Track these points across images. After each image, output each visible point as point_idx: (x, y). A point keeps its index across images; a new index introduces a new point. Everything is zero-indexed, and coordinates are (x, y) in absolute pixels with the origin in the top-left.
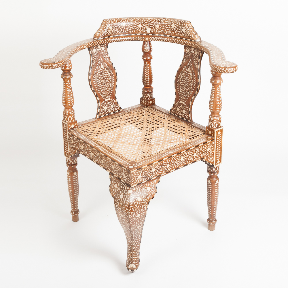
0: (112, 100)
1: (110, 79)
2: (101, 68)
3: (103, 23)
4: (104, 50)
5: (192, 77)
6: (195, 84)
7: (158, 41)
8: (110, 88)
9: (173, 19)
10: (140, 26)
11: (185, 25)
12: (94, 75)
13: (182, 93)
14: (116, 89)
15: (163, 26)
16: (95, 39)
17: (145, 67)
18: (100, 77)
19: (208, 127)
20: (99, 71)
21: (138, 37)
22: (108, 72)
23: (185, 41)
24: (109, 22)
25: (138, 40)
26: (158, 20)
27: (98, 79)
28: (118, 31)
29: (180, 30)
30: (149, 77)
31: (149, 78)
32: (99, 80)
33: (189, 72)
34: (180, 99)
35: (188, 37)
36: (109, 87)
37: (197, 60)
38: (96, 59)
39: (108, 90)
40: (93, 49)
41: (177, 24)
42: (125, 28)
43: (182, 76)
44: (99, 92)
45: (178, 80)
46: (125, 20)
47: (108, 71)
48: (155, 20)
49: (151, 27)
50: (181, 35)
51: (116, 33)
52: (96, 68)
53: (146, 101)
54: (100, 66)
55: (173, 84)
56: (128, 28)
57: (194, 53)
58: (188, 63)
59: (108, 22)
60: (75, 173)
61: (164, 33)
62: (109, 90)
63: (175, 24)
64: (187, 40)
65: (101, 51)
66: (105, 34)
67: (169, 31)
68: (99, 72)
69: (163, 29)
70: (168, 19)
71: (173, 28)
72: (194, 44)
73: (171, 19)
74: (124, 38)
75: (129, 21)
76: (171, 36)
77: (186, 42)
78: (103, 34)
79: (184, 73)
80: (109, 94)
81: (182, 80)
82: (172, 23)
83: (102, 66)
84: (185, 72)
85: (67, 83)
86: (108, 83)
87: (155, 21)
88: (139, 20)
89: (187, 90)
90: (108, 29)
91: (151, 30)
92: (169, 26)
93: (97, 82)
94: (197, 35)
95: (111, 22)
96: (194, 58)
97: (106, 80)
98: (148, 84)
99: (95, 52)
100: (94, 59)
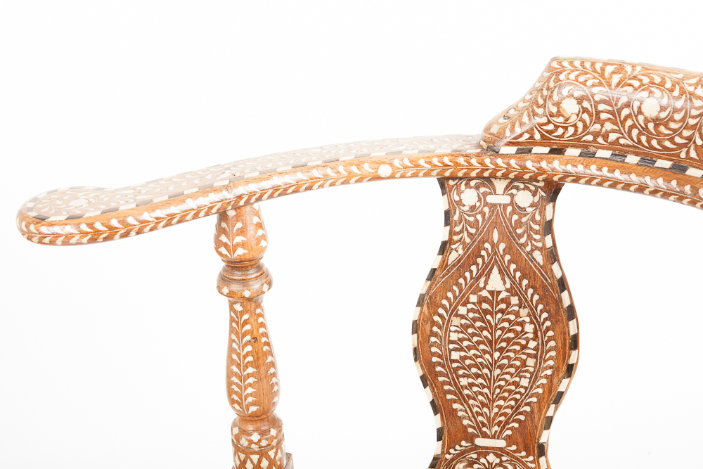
0: (518, 451)
1: (529, 355)
2: (488, 288)
4: (530, 210)
12: (441, 311)
18: (473, 327)
20: (473, 298)
27: (461, 336)
28: (613, 131)
32: (461, 340)
36: (513, 388)
38: (468, 240)
39: (504, 399)
40: (463, 187)
42: (656, 126)
44: (449, 392)
46: (668, 85)
47: (524, 312)
54: (483, 280)
56: (674, 131)
59: (562, 77)
62: (513, 403)
65: (509, 209)
66: (531, 131)
68: (470, 306)
74: (637, 178)
78: (518, 130)
80: (507, 422)
83: (496, 282)
86: (512, 370)
93: (451, 346)
95: (581, 79)
97: (501, 350)
99: (473, 208)
100: (456, 238)
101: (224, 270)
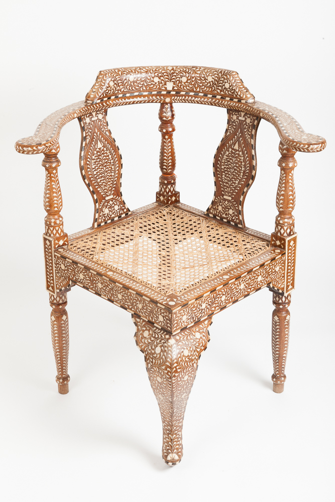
0: (116, 197)
1: (112, 165)
2: (98, 147)
3: (100, 76)
4: (102, 120)
5: (242, 158)
6: (248, 168)
7: (185, 102)
8: (112, 179)
9: (209, 68)
10: (156, 80)
11: (228, 77)
12: (88, 160)
13: (227, 183)
14: (122, 180)
15: (194, 79)
16: (88, 102)
17: (165, 144)
18: (97, 161)
19: (274, 235)
20: (95, 152)
21: (154, 97)
22: (109, 154)
23: (229, 103)
24: (110, 75)
25: (154, 101)
26: (185, 69)
27: (95, 166)
28: (123, 88)
29: (221, 85)
30: (171, 159)
31: (170, 161)
33: (237, 151)
34: (223, 193)
35: (235, 96)
36: (111, 177)
37: (250, 131)
38: (90, 134)
39: (109, 182)
40: (85, 118)
41: (216, 75)
42: (134, 83)
43: (225, 157)
44: (96, 185)
45: (219, 162)
46: (134, 71)
47: (108, 152)
48: (179, 70)
49: (174, 80)
50: (222, 93)
51: (119, 92)
52: (91, 148)
53: (166, 197)
54: (96, 145)
55: (211, 170)
56: (138, 83)
57: (245, 121)
58: (236, 137)
59: (107, 75)
60: (64, 318)
61: (195, 90)
62: (112, 182)
63: (213, 77)
64: (232, 100)
65: (98, 121)
66: (103, 94)
67: (203, 87)
68: (95, 155)
69: (193, 83)
70: (200, 68)
71: (210, 82)
72: (246, 108)
73: (205, 68)
74: (132, 100)
75: (138, 72)
76: (206, 95)
77: (232, 103)
78: (100, 95)
79: (228, 151)
80: (112, 189)
81: (225, 162)
82: (208, 75)
83: (100, 145)
84: (230, 150)
85: (52, 175)
86: (109, 171)
87: (180, 72)
88: (154, 70)
89: (234, 178)
90: (108, 86)
91: (174, 86)
92: (203, 79)
93: (93, 170)
94: (249, 92)
95: (112, 75)
96: (245, 128)
97: (105, 166)
98: (170, 170)
99: (89, 123)
100: (87, 134)
101: (45, 159)
